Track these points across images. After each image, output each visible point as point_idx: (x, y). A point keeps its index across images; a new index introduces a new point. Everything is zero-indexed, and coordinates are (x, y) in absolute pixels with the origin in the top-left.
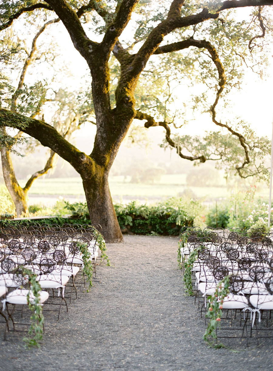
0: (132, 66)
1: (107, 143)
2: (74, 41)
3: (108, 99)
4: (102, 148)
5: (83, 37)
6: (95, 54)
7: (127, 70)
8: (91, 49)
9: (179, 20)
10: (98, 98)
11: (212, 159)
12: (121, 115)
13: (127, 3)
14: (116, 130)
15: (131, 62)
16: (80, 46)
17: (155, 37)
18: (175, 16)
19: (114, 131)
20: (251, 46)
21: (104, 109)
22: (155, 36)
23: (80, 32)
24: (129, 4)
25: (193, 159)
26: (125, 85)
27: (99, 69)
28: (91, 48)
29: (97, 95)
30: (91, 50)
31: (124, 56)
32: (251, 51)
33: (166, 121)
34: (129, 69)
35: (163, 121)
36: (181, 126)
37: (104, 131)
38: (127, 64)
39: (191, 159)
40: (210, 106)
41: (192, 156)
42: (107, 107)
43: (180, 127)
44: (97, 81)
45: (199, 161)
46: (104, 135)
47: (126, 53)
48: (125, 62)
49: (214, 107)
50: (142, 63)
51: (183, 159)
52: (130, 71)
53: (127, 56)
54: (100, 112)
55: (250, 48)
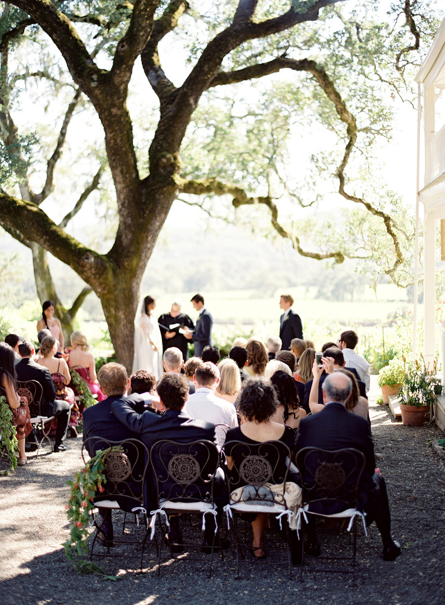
0: (175, 106)
1: (133, 233)
2: (71, 69)
3: (132, 161)
4: (125, 241)
5: (84, 63)
6: (102, 88)
7: (167, 114)
8: (95, 81)
9: (250, 27)
10: (114, 160)
11: (359, 256)
12: (154, 187)
13: (142, 3)
14: (147, 212)
15: (173, 100)
16: (79, 78)
17: (209, 57)
18: (242, 21)
19: (144, 213)
20: (400, 64)
21: (126, 178)
22: (209, 55)
23: (80, 54)
24: (145, 4)
25: (321, 257)
26: (162, 138)
27: (110, 113)
28: (95, 79)
29: (113, 154)
30: (96, 83)
31: (165, 90)
32: (403, 73)
33: (272, 195)
34: (170, 111)
35: (265, 195)
36: (312, 203)
37: (129, 213)
38: (168, 104)
39: (318, 257)
40: (336, 169)
41: (321, 254)
42: (132, 173)
43: (310, 205)
44: (111, 133)
45: (333, 260)
46: (129, 221)
47: (169, 86)
48: (165, 100)
49: (343, 170)
50: (189, 101)
51: (303, 257)
52: (171, 114)
53: (170, 91)
54: (120, 183)
55: (398, 69)
